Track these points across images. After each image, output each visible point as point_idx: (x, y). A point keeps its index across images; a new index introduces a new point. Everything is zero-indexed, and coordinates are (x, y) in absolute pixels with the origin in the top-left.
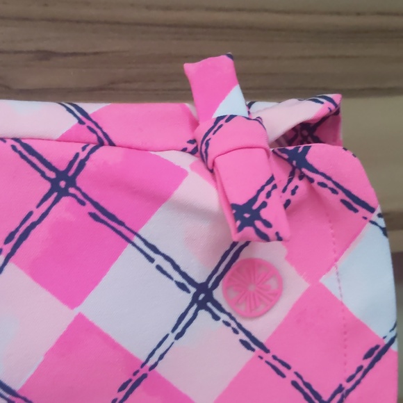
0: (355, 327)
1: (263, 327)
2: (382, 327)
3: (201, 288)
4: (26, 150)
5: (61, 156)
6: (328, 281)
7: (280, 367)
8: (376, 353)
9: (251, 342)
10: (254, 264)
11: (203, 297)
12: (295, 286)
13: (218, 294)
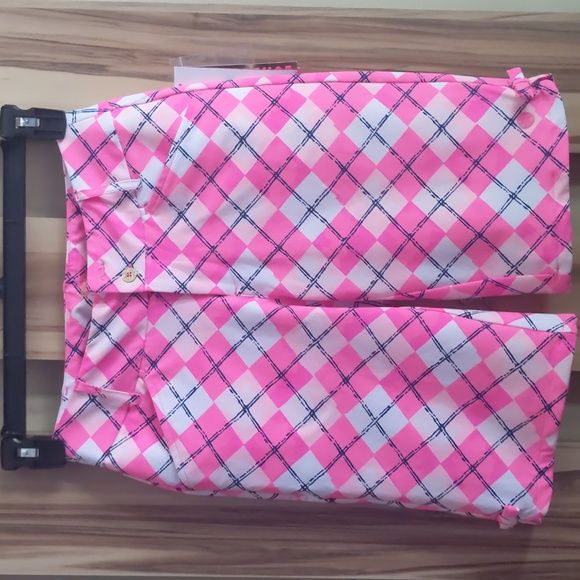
0: (555, 128)
1: (528, 131)
2: (562, 126)
3: (511, 120)
4: (465, 85)
5: (474, 86)
6: (547, 116)
7: (534, 143)
8: (562, 135)
9: (525, 135)
10: (526, 113)
11: (511, 122)
12: (538, 119)
13: (516, 122)
